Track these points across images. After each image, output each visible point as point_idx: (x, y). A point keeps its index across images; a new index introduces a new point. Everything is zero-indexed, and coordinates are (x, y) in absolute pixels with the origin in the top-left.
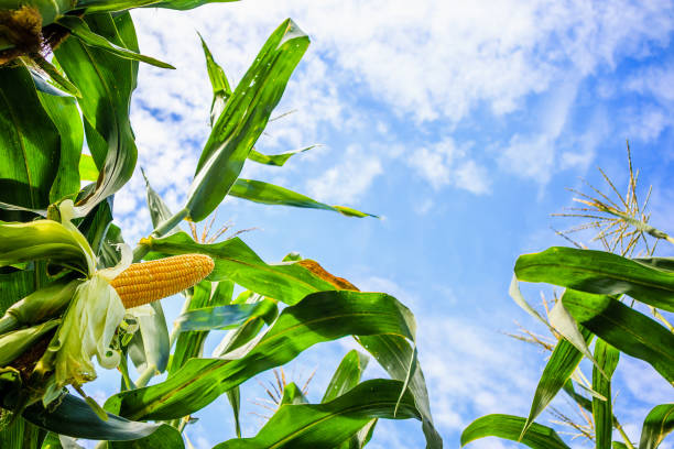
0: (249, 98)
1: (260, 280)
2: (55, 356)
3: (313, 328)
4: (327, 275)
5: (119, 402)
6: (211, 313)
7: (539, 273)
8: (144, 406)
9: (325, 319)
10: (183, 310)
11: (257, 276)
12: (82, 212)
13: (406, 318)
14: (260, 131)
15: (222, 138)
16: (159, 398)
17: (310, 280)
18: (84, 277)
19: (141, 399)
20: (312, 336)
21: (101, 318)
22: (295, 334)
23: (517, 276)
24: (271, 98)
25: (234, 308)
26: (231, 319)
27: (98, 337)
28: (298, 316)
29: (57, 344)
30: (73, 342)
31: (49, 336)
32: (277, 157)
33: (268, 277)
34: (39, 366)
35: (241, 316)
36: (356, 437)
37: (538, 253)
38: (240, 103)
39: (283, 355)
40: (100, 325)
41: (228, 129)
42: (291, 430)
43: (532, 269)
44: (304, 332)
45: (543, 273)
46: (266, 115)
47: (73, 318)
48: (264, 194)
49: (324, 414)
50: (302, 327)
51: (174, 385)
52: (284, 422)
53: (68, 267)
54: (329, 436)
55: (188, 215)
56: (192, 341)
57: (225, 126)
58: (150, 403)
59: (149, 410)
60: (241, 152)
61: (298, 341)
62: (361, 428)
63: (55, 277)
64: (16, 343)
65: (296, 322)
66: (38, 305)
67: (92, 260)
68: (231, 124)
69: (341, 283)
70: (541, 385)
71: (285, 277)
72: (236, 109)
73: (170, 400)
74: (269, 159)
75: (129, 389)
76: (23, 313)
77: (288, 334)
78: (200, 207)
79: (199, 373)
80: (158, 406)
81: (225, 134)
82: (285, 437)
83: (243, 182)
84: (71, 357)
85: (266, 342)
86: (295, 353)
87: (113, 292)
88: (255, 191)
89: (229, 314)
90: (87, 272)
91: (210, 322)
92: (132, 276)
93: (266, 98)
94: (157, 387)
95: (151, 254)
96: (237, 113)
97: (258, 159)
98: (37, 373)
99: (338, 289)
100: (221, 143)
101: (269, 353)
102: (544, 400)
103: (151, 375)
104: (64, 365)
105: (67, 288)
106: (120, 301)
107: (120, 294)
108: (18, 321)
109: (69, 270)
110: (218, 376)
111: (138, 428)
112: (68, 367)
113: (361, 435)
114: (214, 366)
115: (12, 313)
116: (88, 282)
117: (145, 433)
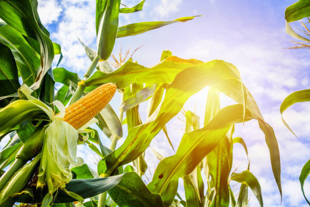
1: (150, 76)
3: (185, 90)
5: (104, 162)
6: (136, 96)
7: (301, 13)
8: (117, 160)
10: (122, 102)
11: (147, 75)
12: (37, 85)
15: (102, 10)
16: (123, 153)
18: (49, 122)
19: (114, 157)
21: (64, 143)
22: (178, 96)
23: (288, 21)
25: (146, 90)
26: (147, 95)
27: (66, 153)
28: (175, 88)
29: (42, 170)
30: (51, 165)
31: (38, 164)
32: (137, 6)
33: (153, 73)
34: (39, 184)
35: (151, 91)
36: (226, 136)
37: (296, 3)
40: (65, 147)
41: (103, 4)
43: (296, 13)
44: (182, 94)
45: (303, 13)
47: (47, 151)
48: (136, 30)
49: (206, 132)
50: (180, 92)
51: (128, 144)
52: (188, 141)
53: (39, 120)
54: (212, 141)
55: (100, 58)
56: (133, 113)
57: (101, 3)
58: (119, 157)
59: (120, 160)
60: (115, 13)
61: (180, 100)
62: (227, 131)
63: (37, 126)
64: (24, 175)
65: (176, 90)
66: (30, 147)
67: (48, 111)
69: (192, 61)
71: (161, 70)
73: (128, 152)
74: (134, 9)
75: (108, 154)
76: (23, 155)
78: (105, 53)
79: (137, 134)
80: (123, 157)
81: (103, 7)
82: (191, 148)
83: (122, 29)
84: (53, 174)
86: (181, 105)
87: (66, 124)
88: (131, 30)
89: (144, 93)
90: (49, 119)
91: (136, 102)
92: (74, 111)
94: (120, 148)
95: (87, 88)
97: (128, 11)
99: (191, 65)
100: (103, 12)
101: (169, 111)
103: (117, 140)
104: (50, 181)
105: (42, 132)
106: (72, 128)
107: (71, 124)
108: (23, 160)
109: (41, 121)
110: (147, 131)
111: (112, 181)
112: (53, 180)
113: (228, 135)
114: (143, 127)
115: (18, 158)
116: (51, 125)
117: (117, 183)
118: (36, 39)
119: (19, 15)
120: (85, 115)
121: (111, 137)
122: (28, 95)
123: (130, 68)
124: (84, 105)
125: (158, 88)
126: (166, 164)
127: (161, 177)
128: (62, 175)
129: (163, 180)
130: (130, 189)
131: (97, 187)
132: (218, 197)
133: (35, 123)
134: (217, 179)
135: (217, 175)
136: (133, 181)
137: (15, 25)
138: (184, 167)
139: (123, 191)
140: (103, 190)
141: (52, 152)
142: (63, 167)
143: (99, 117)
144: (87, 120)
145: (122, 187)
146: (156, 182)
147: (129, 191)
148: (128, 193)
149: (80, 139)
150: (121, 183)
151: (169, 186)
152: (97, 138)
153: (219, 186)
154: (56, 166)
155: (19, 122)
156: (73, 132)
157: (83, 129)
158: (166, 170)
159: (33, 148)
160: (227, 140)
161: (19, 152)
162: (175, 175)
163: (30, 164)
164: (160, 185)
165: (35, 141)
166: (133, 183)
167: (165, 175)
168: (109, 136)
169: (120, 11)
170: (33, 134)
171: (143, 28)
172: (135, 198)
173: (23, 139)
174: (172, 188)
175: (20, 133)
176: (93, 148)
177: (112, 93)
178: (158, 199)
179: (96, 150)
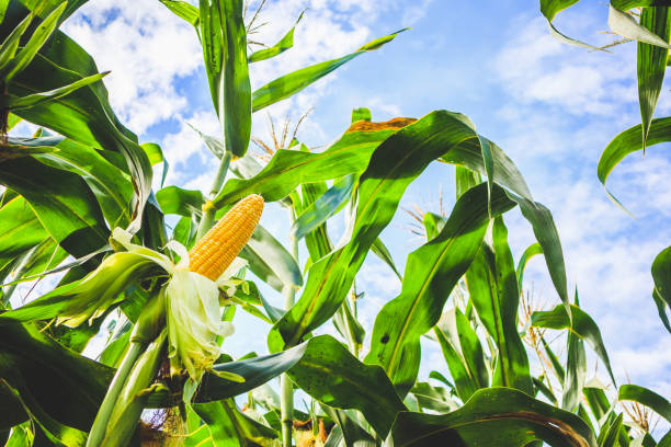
0: (216, 17)
1: (325, 167)
2: (179, 357)
3: (396, 176)
4: (379, 125)
5: (277, 333)
6: (315, 207)
8: (299, 325)
9: (400, 163)
10: (292, 222)
11: (322, 166)
13: (465, 121)
14: (243, 39)
15: (218, 69)
16: (306, 311)
17: (368, 139)
18: (167, 279)
19: (293, 321)
20: (399, 183)
21: (197, 304)
22: (384, 191)
24: (234, 8)
27: (205, 319)
28: (375, 177)
29: (173, 349)
30: (185, 339)
31: (166, 343)
32: (283, 41)
33: (331, 160)
34: (173, 371)
35: (343, 193)
36: (484, 243)
38: (211, 28)
39: (384, 215)
41: (217, 58)
42: (427, 269)
44: (390, 185)
46: (239, 21)
47: (175, 321)
48: (287, 88)
49: (444, 244)
50: (386, 182)
51: (312, 294)
52: (418, 267)
53: (150, 280)
54: (462, 256)
55: (232, 156)
57: (213, 57)
58: (302, 319)
59: (305, 324)
60: (240, 69)
61: (390, 195)
62: (484, 234)
63: (150, 290)
64: (148, 362)
65: (379, 181)
66: (148, 322)
67: (162, 261)
68: (217, 51)
69: (396, 123)
70: (642, 89)
71: (345, 150)
72: (212, 35)
73: (316, 308)
74: (277, 48)
75: (280, 317)
76: (140, 335)
77: (377, 196)
78: (237, 143)
79: (325, 273)
80: (309, 318)
81: (218, 64)
82: (428, 277)
83: (260, 93)
84: (190, 351)
85: (364, 211)
86: (394, 206)
87: (196, 276)
88: (277, 90)
89: (331, 199)
90: (166, 273)
91: (319, 217)
92: (202, 253)
93: (230, 7)
95: (218, 212)
96: (215, 38)
97: (267, 55)
98: (175, 376)
99: (396, 130)
100: (219, 74)
101: (373, 220)
103: (294, 292)
104: (188, 361)
105: (160, 296)
106: (206, 280)
107: (203, 273)
108: (143, 344)
109: (155, 279)
110: (342, 264)
111: (293, 354)
112: (193, 361)
113: (489, 239)
114: (333, 259)
115: (133, 341)
116: (171, 282)
117: (300, 356)
118: (117, 150)
119: (83, 120)
120: (221, 255)
121: (284, 290)
122: (126, 243)
123: (284, 161)
124: (216, 240)
126: (389, 316)
127: (385, 340)
128: (206, 352)
129: (390, 344)
130: (328, 366)
131: (268, 368)
132: (506, 361)
133: (146, 285)
134: (497, 326)
135: (496, 319)
136: (329, 351)
137: (80, 137)
138: (423, 314)
139: (317, 372)
140: (278, 372)
141: (182, 321)
142: (204, 340)
143: (247, 253)
144: (227, 263)
145: (313, 365)
146: (378, 350)
147: (326, 370)
148: (326, 374)
149: (223, 294)
150: (306, 357)
151: (403, 354)
152: (254, 293)
153: (503, 340)
154: (193, 340)
155: (122, 288)
156: (209, 287)
157: (226, 279)
158: (394, 323)
159: (153, 321)
160: (487, 249)
161: (135, 331)
162: (411, 332)
163: (154, 347)
164: (387, 355)
165: (152, 312)
166: (329, 355)
167: (393, 336)
168: (279, 288)
169: (250, 60)
170: (146, 305)
171: (299, 82)
172: (340, 380)
173: (133, 318)
174: (410, 357)
175: (127, 309)
176: (252, 310)
177: (259, 211)
179: (257, 312)
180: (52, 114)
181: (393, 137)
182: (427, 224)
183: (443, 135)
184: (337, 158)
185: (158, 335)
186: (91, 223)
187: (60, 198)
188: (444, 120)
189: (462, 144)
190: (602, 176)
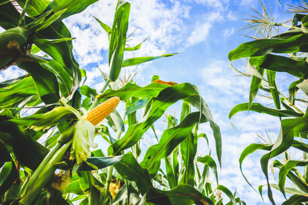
0: (117, 32)
1: (143, 93)
2: (74, 153)
3: (166, 102)
4: (165, 83)
5: (112, 148)
6: (134, 105)
7: (238, 55)
8: (120, 146)
9: (169, 98)
10: (125, 108)
11: (141, 92)
12: (70, 97)
13: (195, 89)
14: (125, 42)
15: (113, 49)
16: (124, 142)
17: (160, 86)
18: (77, 121)
19: (118, 145)
20: (167, 105)
21: (86, 134)
22: (161, 106)
23: (230, 61)
24: (124, 30)
25: (141, 101)
26: (141, 105)
27: (88, 140)
28: (159, 100)
29: (73, 150)
30: (78, 147)
31: (71, 146)
32: (137, 46)
33: (145, 91)
34: (71, 158)
35: (144, 102)
37: (235, 49)
38: (115, 35)
39: (159, 114)
40: (87, 136)
41: (114, 46)
42: (171, 136)
43: (235, 55)
44: (164, 104)
45: (240, 55)
46: (125, 35)
47: (76, 138)
48: (135, 62)
49: (178, 129)
50: (162, 103)
51: (128, 136)
52: (167, 135)
53: (71, 119)
54: (183, 135)
55: (111, 80)
58: (122, 144)
59: (122, 147)
60: (121, 51)
61: (163, 108)
62: (192, 129)
63: (70, 123)
64: (62, 152)
65: (160, 102)
66: (65, 136)
67: (77, 114)
68: (114, 43)
69: (170, 83)
70: (251, 92)
71: (151, 88)
72: (114, 37)
73: (128, 142)
74: (134, 48)
75: (114, 142)
76: (62, 140)
77: (158, 107)
78: (114, 76)
79: (134, 130)
80: (124, 144)
81: (114, 47)
83: (126, 61)
84: (79, 152)
85: (152, 112)
86: (163, 112)
87: (88, 123)
88: (131, 62)
89: (140, 103)
90: (77, 118)
91: (135, 109)
93: (123, 30)
94: (122, 139)
95: (102, 100)
96: (115, 39)
97: (130, 50)
98: (71, 160)
99: (170, 86)
100: (113, 51)
101: (155, 115)
102: (253, 97)
103: (121, 133)
104: (77, 156)
105: (73, 127)
106: (91, 124)
107: (91, 122)
108: (62, 143)
109: (72, 120)
110: (141, 128)
111: (117, 159)
112: (79, 156)
113: (193, 131)
114: (138, 126)
115: (58, 142)
116: (78, 122)
117: (120, 160)
118: (71, 69)
119: (60, 54)
120: (99, 117)
121: (117, 132)
122: (65, 103)
123: (130, 87)
124: (99, 111)
125: (149, 100)
126: (152, 150)
127: (149, 158)
128: (85, 153)
129: (151, 160)
130: (128, 165)
131: (107, 162)
132: (187, 172)
133: (68, 121)
134: (187, 160)
135: (187, 158)
136: (130, 160)
137: (58, 60)
138: (164, 152)
139: (123, 166)
140: (110, 164)
141: (78, 139)
142: (85, 148)
143: (109, 118)
144: (101, 120)
145: (123, 163)
146: (146, 161)
147: (127, 166)
148: (127, 167)
149: (96, 131)
150: (122, 161)
151: (154, 164)
152: (107, 132)
153: (188, 165)
154: (82, 148)
155: (59, 120)
156: (92, 128)
157: (98, 126)
158: (153, 153)
159: (67, 136)
160: (192, 134)
161: (59, 139)
162: (159, 157)
163: (65, 146)
164: (148, 163)
165: (69, 132)
166: (130, 161)
167: (152, 157)
168: (116, 131)
169: (125, 50)
170: (67, 128)
171: (140, 61)
172: (131, 170)
173: (61, 131)
174: (156, 165)
175: (60, 127)
176: (105, 138)
177: (117, 103)
178: (146, 171)
179: (107, 139)
180: (51, 50)
181: (169, 88)
182: (169, 119)
183: (186, 92)
184: (148, 90)
185: (68, 142)
186: (54, 92)
187: (45, 81)
188: (189, 87)
189: (192, 96)
190: (230, 116)
